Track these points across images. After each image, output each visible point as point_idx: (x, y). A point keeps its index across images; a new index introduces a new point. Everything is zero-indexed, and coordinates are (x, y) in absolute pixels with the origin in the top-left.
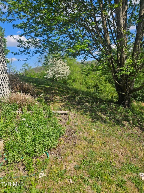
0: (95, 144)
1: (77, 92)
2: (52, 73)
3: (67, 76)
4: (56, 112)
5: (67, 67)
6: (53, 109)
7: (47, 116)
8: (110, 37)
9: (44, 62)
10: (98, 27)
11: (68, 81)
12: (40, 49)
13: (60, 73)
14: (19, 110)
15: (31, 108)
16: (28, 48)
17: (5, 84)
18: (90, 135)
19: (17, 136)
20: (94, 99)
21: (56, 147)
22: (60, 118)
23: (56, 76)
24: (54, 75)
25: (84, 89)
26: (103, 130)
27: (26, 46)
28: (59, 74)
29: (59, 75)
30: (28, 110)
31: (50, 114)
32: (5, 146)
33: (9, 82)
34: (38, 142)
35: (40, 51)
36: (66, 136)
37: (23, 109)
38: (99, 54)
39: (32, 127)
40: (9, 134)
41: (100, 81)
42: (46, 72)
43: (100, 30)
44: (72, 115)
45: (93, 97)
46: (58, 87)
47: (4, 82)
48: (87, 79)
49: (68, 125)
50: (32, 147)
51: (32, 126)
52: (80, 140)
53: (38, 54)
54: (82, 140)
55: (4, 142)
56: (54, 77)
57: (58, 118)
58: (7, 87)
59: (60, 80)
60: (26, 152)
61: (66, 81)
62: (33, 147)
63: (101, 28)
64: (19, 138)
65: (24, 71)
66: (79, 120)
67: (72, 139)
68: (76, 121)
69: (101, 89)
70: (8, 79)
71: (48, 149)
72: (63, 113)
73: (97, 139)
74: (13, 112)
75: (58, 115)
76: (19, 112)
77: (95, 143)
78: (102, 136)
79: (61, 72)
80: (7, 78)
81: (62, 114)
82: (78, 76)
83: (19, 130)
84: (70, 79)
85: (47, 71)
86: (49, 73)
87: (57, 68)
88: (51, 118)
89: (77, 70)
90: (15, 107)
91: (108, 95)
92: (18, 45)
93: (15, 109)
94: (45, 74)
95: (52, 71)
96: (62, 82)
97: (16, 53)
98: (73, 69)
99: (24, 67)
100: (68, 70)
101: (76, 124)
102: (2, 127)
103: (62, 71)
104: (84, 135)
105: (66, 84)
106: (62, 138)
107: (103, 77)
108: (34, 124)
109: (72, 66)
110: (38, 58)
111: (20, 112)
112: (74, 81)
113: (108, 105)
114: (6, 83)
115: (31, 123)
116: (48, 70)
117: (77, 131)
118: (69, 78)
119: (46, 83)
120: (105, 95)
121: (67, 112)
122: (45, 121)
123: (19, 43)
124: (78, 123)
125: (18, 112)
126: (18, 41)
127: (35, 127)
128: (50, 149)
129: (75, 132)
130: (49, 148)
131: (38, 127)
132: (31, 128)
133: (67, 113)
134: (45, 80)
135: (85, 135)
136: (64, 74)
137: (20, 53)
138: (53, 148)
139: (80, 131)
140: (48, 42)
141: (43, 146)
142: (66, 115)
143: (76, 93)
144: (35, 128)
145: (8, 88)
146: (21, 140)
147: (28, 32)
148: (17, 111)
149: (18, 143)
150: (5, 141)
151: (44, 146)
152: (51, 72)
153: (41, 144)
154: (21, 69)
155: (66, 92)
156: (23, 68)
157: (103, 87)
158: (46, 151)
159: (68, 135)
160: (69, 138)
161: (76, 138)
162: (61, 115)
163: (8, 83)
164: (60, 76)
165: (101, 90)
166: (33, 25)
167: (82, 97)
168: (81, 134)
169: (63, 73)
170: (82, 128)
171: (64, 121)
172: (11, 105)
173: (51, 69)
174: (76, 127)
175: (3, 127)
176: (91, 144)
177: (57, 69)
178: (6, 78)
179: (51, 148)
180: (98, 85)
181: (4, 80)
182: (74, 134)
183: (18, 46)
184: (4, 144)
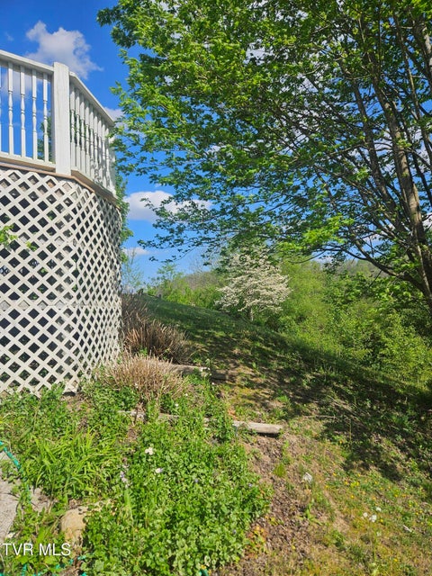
0: (373, 568)
1: (310, 358)
2: (237, 294)
3: (281, 304)
4: (243, 425)
5: (282, 278)
6: (234, 412)
7: (214, 437)
8: (421, 198)
9: (219, 266)
10: (383, 172)
11: (282, 319)
12: (211, 235)
13: (259, 293)
14: (137, 409)
15: (170, 404)
16: (181, 230)
17: (110, 328)
18: (355, 527)
19: (123, 501)
20: (367, 387)
21: (237, 559)
22: (256, 448)
23: (249, 304)
24: (241, 299)
25: (331, 346)
26: (404, 515)
27: (174, 226)
28: (257, 295)
29: (257, 301)
30: (162, 412)
31: (224, 431)
32: (86, 528)
33: (121, 324)
34: (184, 533)
35: (210, 239)
36: (273, 520)
37: (149, 408)
38: (383, 245)
39: (170, 474)
40: (102, 488)
41: (387, 326)
42: (221, 290)
43: (387, 181)
44: (294, 439)
45: (362, 381)
46: (254, 339)
47: (108, 323)
48: (343, 315)
49: (280, 476)
50: (163, 549)
51: (169, 468)
52: (320, 542)
53: (206, 246)
54: (327, 546)
55: (85, 515)
56: (241, 305)
57: (247, 447)
58: (115, 337)
59: (259, 313)
60: (145, 563)
61: (277, 316)
62: (168, 549)
63: (391, 174)
64: (128, 507)
65: (161, 282)
66: (315, 463)
67: (293, 535)
68: (305, 467)
69: (391, 352)
70: (120, 313)
71: (211, 565)
72: (265, 431)
73: (381, 547)
74: (120, 412)
75: (249, 437)
76: (138, 416)
77: (374, 564)
78: (401, 539)
79: (264, 292)
80: (117, 311)
81: (262, 434)
82: (313, 305)
83: (131, 478)
84: (288, 311)
85: (222, 286)
86: (229, 293)
87: (251, 279)
88: (228, 447)
89: (310, 286)
90: (128, 399)
91: (415, 374)
92: (156, 223)
93: (126, 404)
94: (217, 296)
95: (238, 286)
96: (265, 320)
97: (149, 242)
98: (299, 285)
99: (163, 272)
100: (282, 287)
101: (308, 478)
102: (86, 464)
103: (267, 289)
104: (335, 525)
105: (276, 328)
106: (258, 528)
107: (397, 315)
108: (175, 464)
109: (297, 275)
110: (203, 256)
111: (141, 415)
112: (301, 319)
113: (420, 416)
114: (113, 326)
115: (167, 458)
116: (227, 283)
117: (310, 505)
118: (285, 308)
119: (218, 324)
120: (405, 373)
121: (276, 427)
122: (209, 457)
123: (158, 217)
124: (314, 475)
125: (135, 417)
126: (158, 213)
127: (177, 473)
128: (218, 565)
129: (303, 510)
130: (214, 562)
131: (186, 476)
132: (165, 476)
133: (276, 431)
134: (217, 315)
135: (339, 526)
136: (270, 298)
137: (157, 242)
138: (228, 564)
139: (321, 506)
140: (233, 212)
141: (196, 549)
142: (273, 440)
143: (306, 361)
144: (176, 475)
145: (117, 338)
146: (134, 517)
147: (185, 191)
148: (133, 412)
149: (125, 525)
150: (89, 510)
151: (200, 550)
152: (233, 291)
153: (193, 544)
154: (153, 279)
155: (276, 356)
156: (161, 276)
157: (396, 346)
158: (206, 570)
159: (277, 519)
160: (281, 532)
161: (308, 534)
162: (258, 437)
163: (118, 326)
164: (259, 303)
165: (392, 356)
166: (200, 173)
167: (328, 377)
168: (324, 519)
169: (269, 293)
170: (327, 495)
171: (266, 459)
172: (117, 392)
173: (235, 282)
174: (308, 491)
175: (89, 463)
176: (362, 566)
177: (253, 281)
178: (115, 311)
179: (222, 563)
180: (379, 338)
181: (109, 318)
182: (298, 518)
183: (156, 226)
184: (84, 521)
